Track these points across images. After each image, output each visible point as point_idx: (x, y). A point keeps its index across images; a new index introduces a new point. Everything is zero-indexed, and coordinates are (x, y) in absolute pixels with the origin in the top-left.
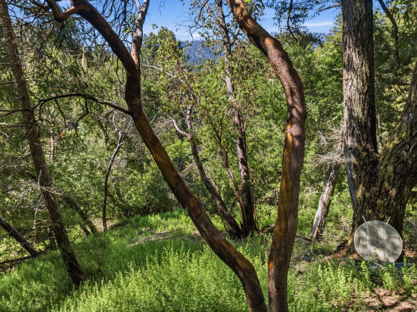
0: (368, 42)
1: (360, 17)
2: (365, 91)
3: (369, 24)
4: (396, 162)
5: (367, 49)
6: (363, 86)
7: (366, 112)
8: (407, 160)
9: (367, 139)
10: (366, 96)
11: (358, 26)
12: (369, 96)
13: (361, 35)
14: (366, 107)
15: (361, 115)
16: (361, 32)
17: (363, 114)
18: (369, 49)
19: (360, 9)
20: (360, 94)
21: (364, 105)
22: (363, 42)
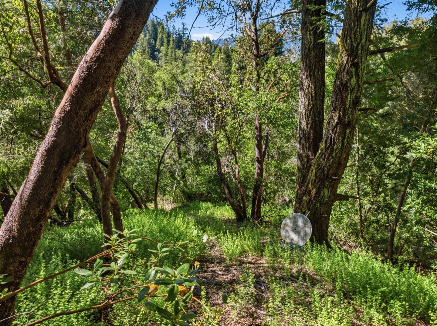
0: (314, 68)
1: (309, 47)
2: (310, 108)
3: (316, 53)
4: (318, 168)
5: (314, 73)
6: (309, 104)
7: (309, 126)
8: (324, 167)
9: (309, 147)
10: (310, 113)
11: (307, 55)
12: (314, 113)
13: (310, 61)
14: (310, 121)
15: (305, 128)
16: (309, 59)
17: (307, 127)
18: (316, 74)
19: (310, 41)
20: (306, 111)
21: (308, 120)
22: (310, 68)
